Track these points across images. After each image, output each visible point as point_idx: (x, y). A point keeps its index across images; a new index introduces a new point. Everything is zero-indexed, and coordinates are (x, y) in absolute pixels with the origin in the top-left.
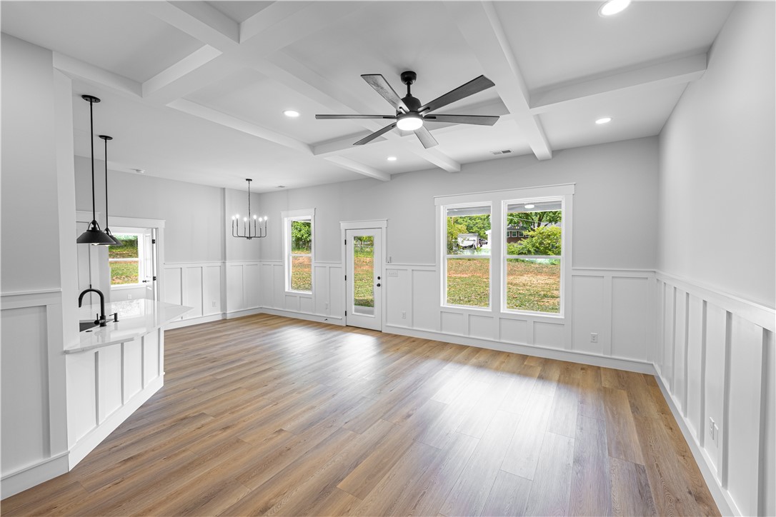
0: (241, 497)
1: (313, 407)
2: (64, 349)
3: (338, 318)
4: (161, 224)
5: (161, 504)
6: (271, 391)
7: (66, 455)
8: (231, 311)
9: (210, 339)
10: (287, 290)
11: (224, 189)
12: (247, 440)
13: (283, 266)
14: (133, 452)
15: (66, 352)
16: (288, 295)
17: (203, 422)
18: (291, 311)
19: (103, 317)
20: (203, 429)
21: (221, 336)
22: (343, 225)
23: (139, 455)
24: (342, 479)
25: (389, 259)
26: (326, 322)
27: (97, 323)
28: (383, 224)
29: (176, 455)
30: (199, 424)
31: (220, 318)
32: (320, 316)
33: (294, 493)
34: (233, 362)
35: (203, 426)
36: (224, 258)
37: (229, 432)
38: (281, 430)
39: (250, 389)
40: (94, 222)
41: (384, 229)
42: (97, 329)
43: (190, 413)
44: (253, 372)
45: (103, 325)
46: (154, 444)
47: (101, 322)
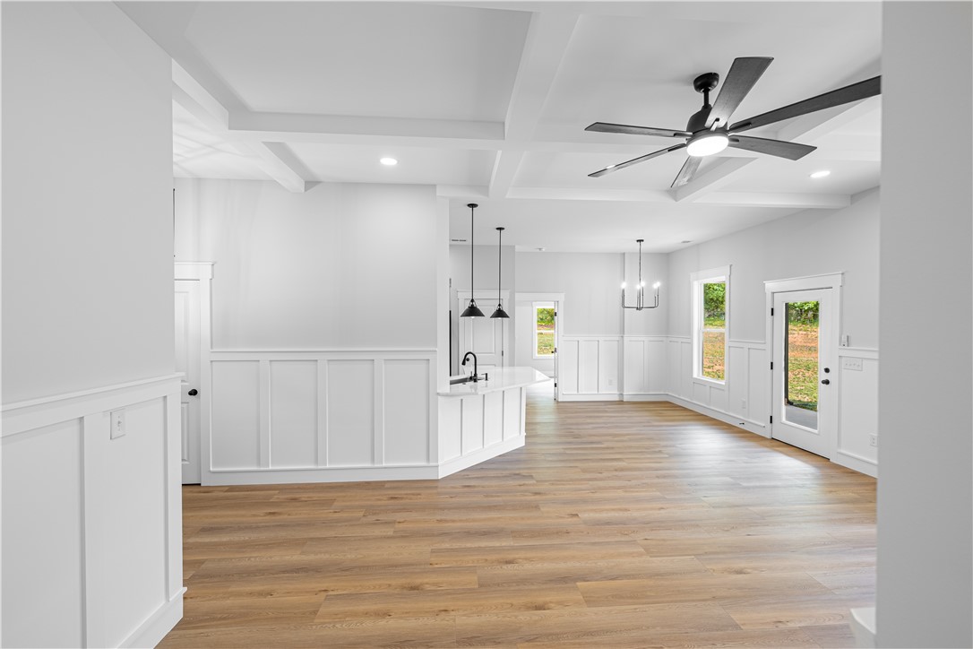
0: (504, 544)
1: (626, 510)
2: (438, 391)
3: (758, 425)
4: (561, 297)
5: (461, 521)
6: (601, 479)
7: (437, 467)
8: (630, 393)
9: (591, 417)
10: (695, 375)
11: (624, 254)
12: (542, 509)
13: (691, 343)
14: (472, 483)
15: (438, 394)
16: (697, 382)
17: (527, 482)
18: (698, 404)
19: (475, 375)
20: (522, 488)
21: (602, 417)
22: (771, 286)
23: (474, 486)
24: (588, 581)
25: (844, 338)
26: (741, 426)
27: (471, 378)
28: (836, 281)
29: (492, 496)
30: (522, 482)
31: (617, 398)
32: (734, 416)
33: (539, 565)
34: (592, 443)
35: (524, 485)
36: (622, 331)
37: (537, 497)
38: (577, 515)
39: (584, 471)
40: (472, 301)
41: (837, 289)
42: (472, 383)
43: (524, 472)
44: (600, 457)
45: (475, 381)
46: (486, 483)
47: (474, 379)
